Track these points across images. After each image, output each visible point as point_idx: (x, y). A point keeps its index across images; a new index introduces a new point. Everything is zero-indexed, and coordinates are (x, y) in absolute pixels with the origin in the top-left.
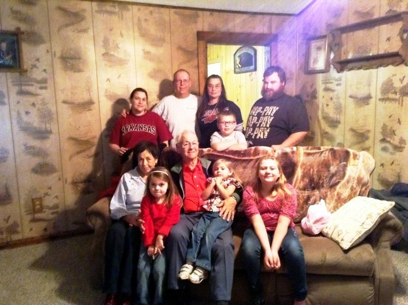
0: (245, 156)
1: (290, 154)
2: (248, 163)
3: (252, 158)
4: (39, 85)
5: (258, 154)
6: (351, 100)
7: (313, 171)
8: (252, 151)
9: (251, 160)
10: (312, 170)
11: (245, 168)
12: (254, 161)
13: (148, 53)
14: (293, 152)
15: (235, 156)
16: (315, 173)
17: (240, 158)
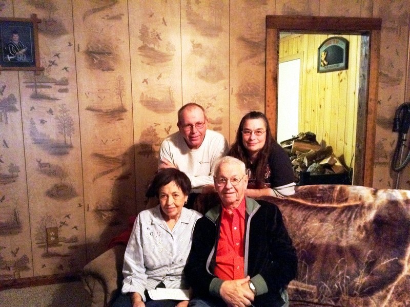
0: (323, 202)
2: (329, 214)
3: (335, 205)
4: (58, 87)
5: (346, 200)
8: (336, 194)
9: (334, 209)
13: (199, 45)
17: (315, 205)
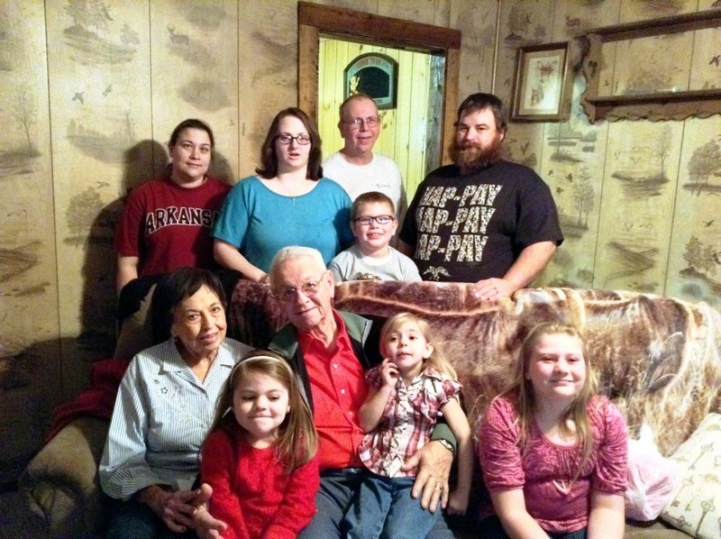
0: (448, 309)
1: (554, 307)
2: (457, 326)
3: (464, 313)
5: (479, 305)
6: (616, 183)
7: (613, 351)
8: (463, 297)
9: (465, 318)
10: (609, 349)
11: (449, 338)
12: (471, 321)
13: (184, 39)
14: (560, 304)
15: (425, 306)
16: (617, 355)
17: (437, 313)
